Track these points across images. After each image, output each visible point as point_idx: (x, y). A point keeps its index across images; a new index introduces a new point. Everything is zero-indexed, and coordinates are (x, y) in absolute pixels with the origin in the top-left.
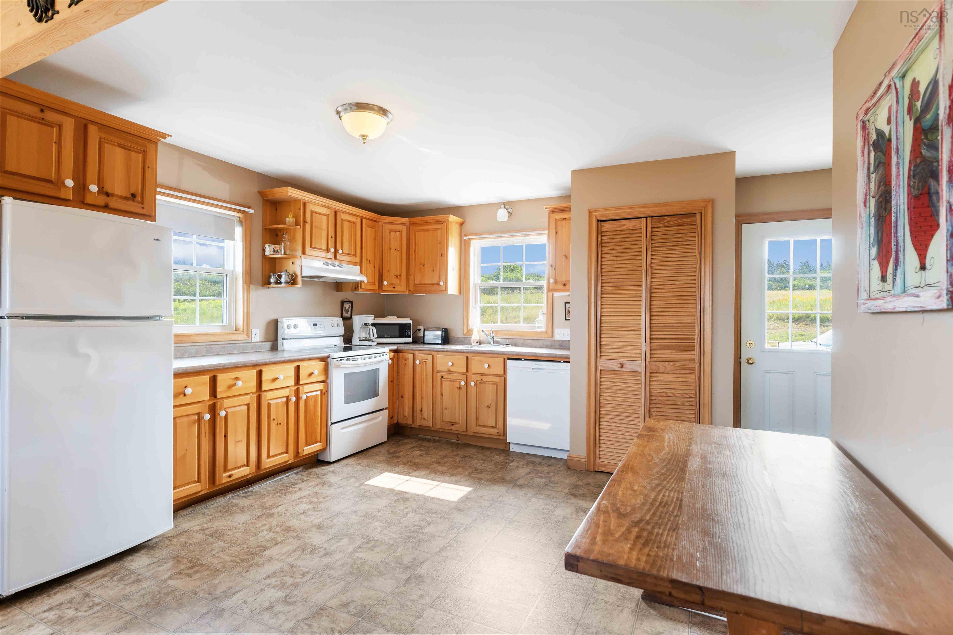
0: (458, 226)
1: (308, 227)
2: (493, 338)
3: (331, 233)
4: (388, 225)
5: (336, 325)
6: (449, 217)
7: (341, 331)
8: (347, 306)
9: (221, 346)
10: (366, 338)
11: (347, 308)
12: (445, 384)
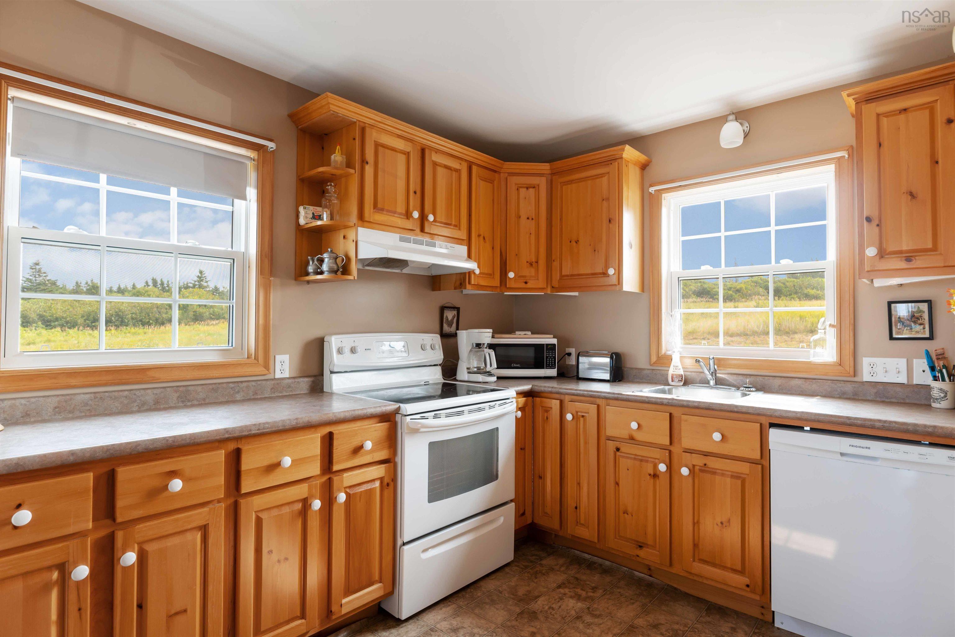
0: (638, 170)
1: (369, 170)
2: (714, 373)
3: (414, 184)
4: (515, 177)
5: (428, 347)
6: (623, 150)
7: (438, 356)
8: (450, 315)
9: (211, 387)
10: (479, 368)
11: (450, 318)
12: (624, 463)
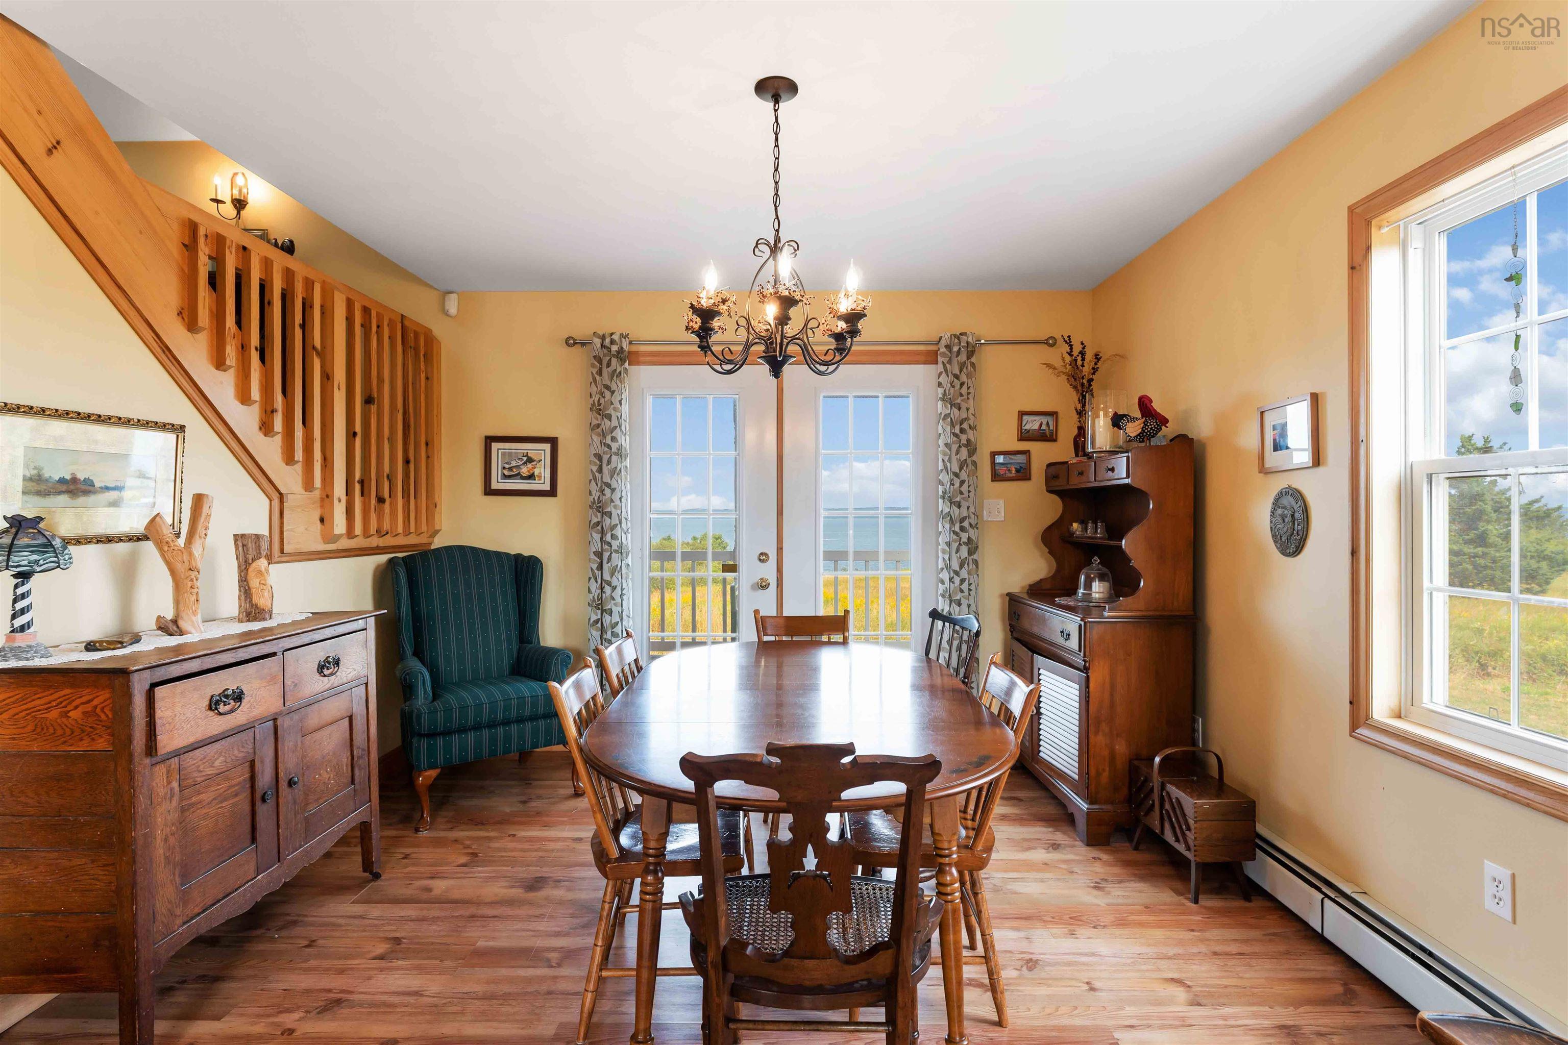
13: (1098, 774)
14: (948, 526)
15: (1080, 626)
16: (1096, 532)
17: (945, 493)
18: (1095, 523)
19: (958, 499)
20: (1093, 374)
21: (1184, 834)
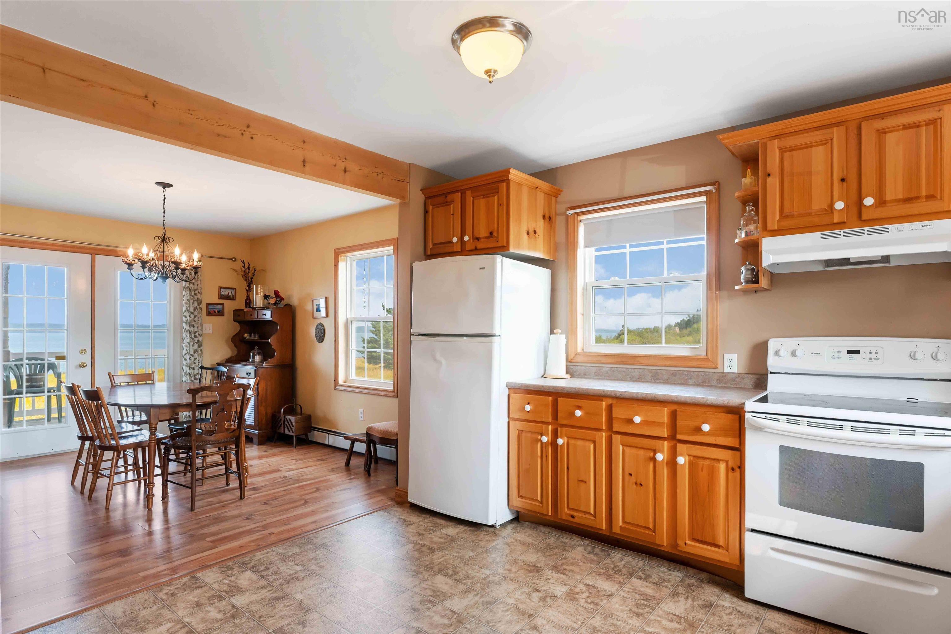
1: (772, 181)
13: (262, 420)
14: (188, 335)
15: (255, 369)
16: (255, 337)
17: (187, 321)
18: (255, 334)
19: (193, 324)
20: (253, 276)
21: (291, 429)
